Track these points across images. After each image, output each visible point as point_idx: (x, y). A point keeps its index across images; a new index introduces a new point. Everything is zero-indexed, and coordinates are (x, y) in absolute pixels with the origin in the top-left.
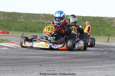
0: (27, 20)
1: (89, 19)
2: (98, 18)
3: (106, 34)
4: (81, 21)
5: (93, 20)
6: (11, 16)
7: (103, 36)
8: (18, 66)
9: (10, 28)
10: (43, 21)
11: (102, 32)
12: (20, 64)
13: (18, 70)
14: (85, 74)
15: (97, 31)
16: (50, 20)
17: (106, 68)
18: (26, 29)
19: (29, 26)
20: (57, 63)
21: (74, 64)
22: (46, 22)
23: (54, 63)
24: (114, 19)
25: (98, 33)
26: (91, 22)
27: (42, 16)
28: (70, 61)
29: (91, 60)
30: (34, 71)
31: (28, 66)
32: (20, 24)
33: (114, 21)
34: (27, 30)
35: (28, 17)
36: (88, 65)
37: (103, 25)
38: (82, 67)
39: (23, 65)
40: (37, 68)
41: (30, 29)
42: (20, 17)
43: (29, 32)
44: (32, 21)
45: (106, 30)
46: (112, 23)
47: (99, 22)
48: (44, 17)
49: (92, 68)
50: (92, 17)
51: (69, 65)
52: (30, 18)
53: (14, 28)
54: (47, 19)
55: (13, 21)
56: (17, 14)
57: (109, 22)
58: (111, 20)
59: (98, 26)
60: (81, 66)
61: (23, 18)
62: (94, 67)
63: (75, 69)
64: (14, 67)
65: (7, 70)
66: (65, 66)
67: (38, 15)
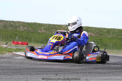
5: (118, 32)
6: (31, 27)
8: (32, 74)
12: (35, 73)
13: (31, 79)
20: (74, 73)
21: (92, 75)
23: (72, 73)
27: (64, 27)
28: (88, 72)
29: (111, 71)
31: (43, 74)
32: (40, 36)
36: (108, 76)
38: (100, 78)
39: (38, 74)
49: (111, 78)
51: (87, 75)
52: (51, 29)
53: (34, 39)
60: (99, 76)
61: (44, 29)
62: (113, 78)
63: (92, 79)
64: (28, 76)
65: (20, 78)
66: (83, 76)
67: (60, 26)
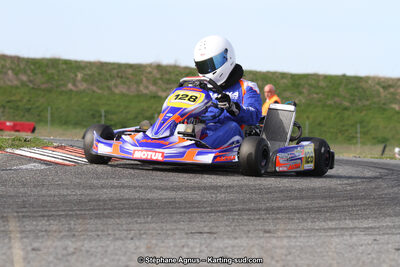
0: (98, 87)
1: (313, 82)
2: (344, 81)
3: (374, 138)
4: (285, 90)
5: (327, 86)
6: (42, 73)
7: (364, 144)
8: (83, 217)
9: (39, 115)
10: (153, 88)
11: (359, 130)
12: (92, 212)
13: (86, 230)
14: (324, 242)
15: (343, 126)
17: (394, 227)
18: (93, 116)
19: (106, 108)
20: (219, 211)
21: (279, 216)
22: (163, 94)
23: (211, 212)
25: (347, 134)
26: (320, 95)
27: (150, 73)
28: (264, 207)
29: (338, 204)
30: (145, 233)
31: (119, 217)
32: (73, 101)
34: (99, 122)
35: (100, 74)
36: (331, 220)
37: (364, 106)
38: (309, 224)
39: (104, 217)
40: (153, 225)
41: (110, 117)
42: (72, 75)
44: (117, 91)
45: (372, 124)
46: (394, 99)
47: (347, 96)
48: (158, 76)
49: (342, 226)
50: (326, 77)
51: (264, 216)
52: (107, 80)
53: (52, 114)
54: (168, 82)
55: (50, 91)
56: (64, 67)
57: (383, 95)
58: (390, 86)
59: (346, 109)
60: (305, 220)
61: (84, 80)
62: (351, 226)
63: (285, 230)
64: (72, 222)
65: (48, 228)
66: (250, 219)
67: (137, 69)
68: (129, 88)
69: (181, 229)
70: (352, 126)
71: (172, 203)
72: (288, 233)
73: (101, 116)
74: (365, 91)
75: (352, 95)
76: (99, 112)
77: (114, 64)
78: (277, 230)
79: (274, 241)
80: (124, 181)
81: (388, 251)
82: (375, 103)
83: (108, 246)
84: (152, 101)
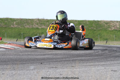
0: (20, 26)
1: (85, 23)
2: (94, 22)
3: (103, 39)
4: (76, 25)
5: (89, 24)
6: (3, 22)
7: (100, 40)
8: (17, 64)
9: (3, 35)
10: (37, 26)
11: (99, 36)
12: (20, 63)
13: (18, 68)
14: (90, 69)
15: (94, 36)
16: (44, 26)
17: (110, 64)
18: (19, 35)
19: (23, 32)
20: (58, 61)
21: (76, 62)
22: (40, 28)
23: (56, 61)
24: (111, 22)
25: (95, 38)
26: (87, 26)
27: (36, 21)
28: (71, 59)
29: (94, 58)
30: (36, 68)
31: (28, 64)
32: (13, 30)
33: (111, 24)
34: (21, 37)
35: (21, 22)
36: (91, 63)
37: (100, 29)
39: (24, 64)
40: (38, 66)
41: (24, 35)
42: (12, 23)
43: (23, 39)
44: (26, 27)
45: (103, 35)
46: (109, 27)
47: (95, 26)
48: (38, 22)
49: (95, 64)
50: (89, 21)
51: (72, 62)
52: (23, 24)
53: (7, 34)
54: (41, 24)
55: (6, 28)
56: (10, 20)
57: (106, 26)
58: (108, 23)
59: (95, 30)
60: (84, 63)
61: (16, 24)
62: (98, 64)
63: (78, 66)
64: (14, 66)
65: (7, 68)
66: (67, 63)
67: (32, 20)
68: (30, 26)
69: (46, 67)
70: (97, 35)
71: (44, 59)
72: (79, 67)
73: (21, 35)
74: (100, 25)
75: (97, 26)
76: (21, 34)
77: (25, 19)
78: (76, 66)
79: (75, 69)
80: (29, 53)
81: (109, 71)
82: (104, 28)
83: (25, 72)
84: (37, 29)
